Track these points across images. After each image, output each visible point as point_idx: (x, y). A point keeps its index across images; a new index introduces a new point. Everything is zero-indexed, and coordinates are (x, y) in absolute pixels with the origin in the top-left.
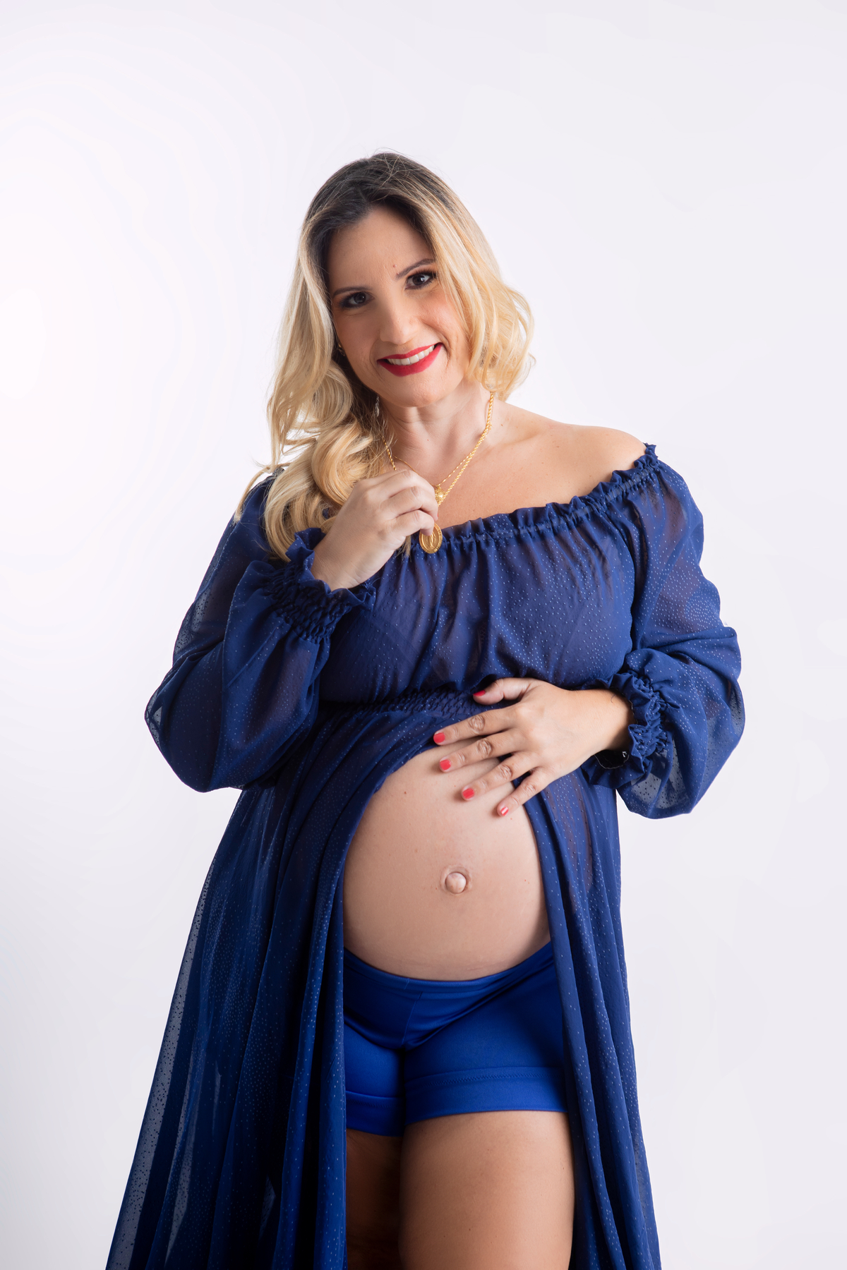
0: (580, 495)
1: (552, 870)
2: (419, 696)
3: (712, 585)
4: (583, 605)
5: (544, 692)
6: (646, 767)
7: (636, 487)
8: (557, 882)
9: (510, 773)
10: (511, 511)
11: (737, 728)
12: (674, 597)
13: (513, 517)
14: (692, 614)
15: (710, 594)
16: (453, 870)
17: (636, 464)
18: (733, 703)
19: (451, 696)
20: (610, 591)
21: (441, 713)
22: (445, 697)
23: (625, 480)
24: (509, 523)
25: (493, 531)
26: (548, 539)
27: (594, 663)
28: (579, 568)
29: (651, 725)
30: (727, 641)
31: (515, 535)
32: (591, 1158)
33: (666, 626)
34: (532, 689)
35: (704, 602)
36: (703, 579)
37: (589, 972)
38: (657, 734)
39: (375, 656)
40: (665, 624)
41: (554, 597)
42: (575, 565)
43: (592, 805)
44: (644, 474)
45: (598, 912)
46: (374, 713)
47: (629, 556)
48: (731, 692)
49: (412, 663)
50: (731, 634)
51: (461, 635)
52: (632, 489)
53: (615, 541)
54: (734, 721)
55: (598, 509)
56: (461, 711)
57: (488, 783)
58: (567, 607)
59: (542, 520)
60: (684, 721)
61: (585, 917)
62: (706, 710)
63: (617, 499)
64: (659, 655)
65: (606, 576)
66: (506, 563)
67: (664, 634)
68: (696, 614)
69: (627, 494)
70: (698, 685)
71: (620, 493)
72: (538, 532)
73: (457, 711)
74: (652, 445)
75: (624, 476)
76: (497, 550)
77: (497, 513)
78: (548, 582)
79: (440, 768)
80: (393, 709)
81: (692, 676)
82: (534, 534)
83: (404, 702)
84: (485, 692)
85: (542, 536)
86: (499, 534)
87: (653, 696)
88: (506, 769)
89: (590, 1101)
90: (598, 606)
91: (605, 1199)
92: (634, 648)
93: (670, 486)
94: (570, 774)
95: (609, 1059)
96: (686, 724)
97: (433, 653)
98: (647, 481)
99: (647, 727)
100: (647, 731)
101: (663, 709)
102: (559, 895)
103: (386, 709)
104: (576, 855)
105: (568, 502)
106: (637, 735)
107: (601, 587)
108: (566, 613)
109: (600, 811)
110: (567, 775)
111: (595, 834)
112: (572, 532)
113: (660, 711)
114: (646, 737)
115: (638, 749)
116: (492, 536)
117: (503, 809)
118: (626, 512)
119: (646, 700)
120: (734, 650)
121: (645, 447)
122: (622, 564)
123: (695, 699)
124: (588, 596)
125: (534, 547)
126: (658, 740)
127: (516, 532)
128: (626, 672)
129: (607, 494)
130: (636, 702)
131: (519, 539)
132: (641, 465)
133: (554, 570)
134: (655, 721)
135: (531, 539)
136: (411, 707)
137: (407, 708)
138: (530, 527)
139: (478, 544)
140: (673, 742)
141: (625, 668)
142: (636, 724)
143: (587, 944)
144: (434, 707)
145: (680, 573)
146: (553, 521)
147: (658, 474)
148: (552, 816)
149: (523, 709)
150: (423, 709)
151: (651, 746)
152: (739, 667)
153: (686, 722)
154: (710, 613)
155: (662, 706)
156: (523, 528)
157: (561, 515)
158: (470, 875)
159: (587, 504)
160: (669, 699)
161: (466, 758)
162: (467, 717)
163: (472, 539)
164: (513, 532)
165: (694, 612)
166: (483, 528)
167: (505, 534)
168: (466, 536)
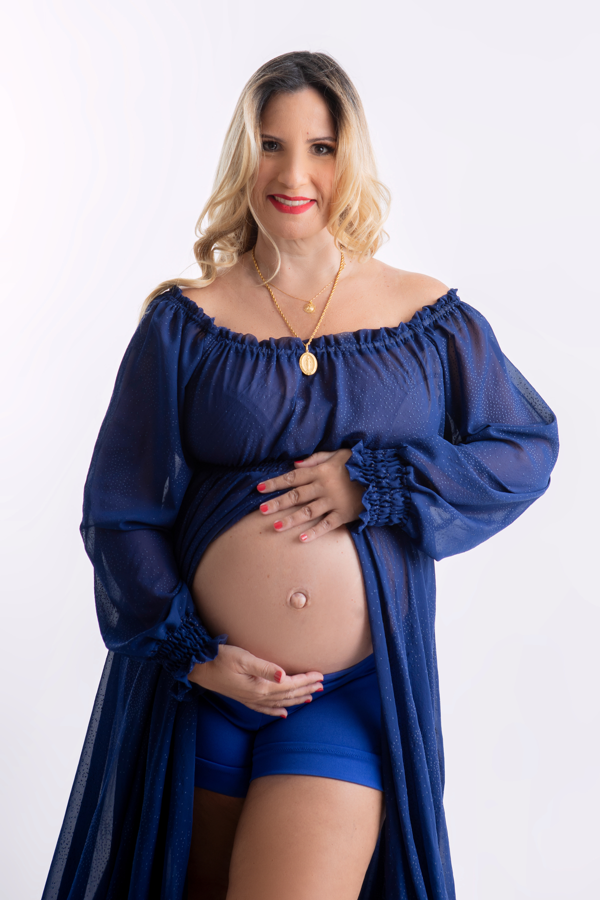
0: (404, 322)
1: (374, 593)
7: (443, 317)
8: (378, 601)
9: (311, 514)
10: (355, 330)
13: (357, 335)
16: (297, 591)
17: (439, 300)
20: (429, 393)
23: (433, 312)
24: (353, 340)
25: (340, 345)
26: (382, 353)
28: (407, 375)
31: (357, 349)
32: (402, 815)
37: (402, 672)
39: (246, 431)
44: (447, 308)
45: (412, 627)
51: (312, 422)
52: (440, 318)
55: (418, 332)
59: (378, 338)
61: (399, 630)
63: (430, 325)
66: (351, 369)
69: (437, 321)
71: (432, 322)
72: (375, 347)
74: (454, 289)
75: (431, 309)
76: (344, 359)
77: (344, 331)
82: (372, 349)
83: (263, 466)
85: (378, 351)
86: (345, 348)
89: (401, 771)
91: (412, 847)
95: (416, 739)
98: (451, 313)
102: (379, 611)
104: (393, 582)
105: (397, 326)
116: (339, 348)
121: (447, 290)
125: (372, 357)
127: (358, 347)
129: (422, 321)
131: (360, 352)
132: (444, 302)
135: (369, 353)
136: (268, 469)
138: (368, 343)
139: (329, 354)
143: (400, 651)
146: (386, 340)
147: (460, 309)
156: (363, 344)
157: (391, 337)
158: (310, 595)
159: (410, 329)
163: (324, 350)
164: (356, 346)
166: (333, 343)
167: (349, 347)
168: (320, 348)
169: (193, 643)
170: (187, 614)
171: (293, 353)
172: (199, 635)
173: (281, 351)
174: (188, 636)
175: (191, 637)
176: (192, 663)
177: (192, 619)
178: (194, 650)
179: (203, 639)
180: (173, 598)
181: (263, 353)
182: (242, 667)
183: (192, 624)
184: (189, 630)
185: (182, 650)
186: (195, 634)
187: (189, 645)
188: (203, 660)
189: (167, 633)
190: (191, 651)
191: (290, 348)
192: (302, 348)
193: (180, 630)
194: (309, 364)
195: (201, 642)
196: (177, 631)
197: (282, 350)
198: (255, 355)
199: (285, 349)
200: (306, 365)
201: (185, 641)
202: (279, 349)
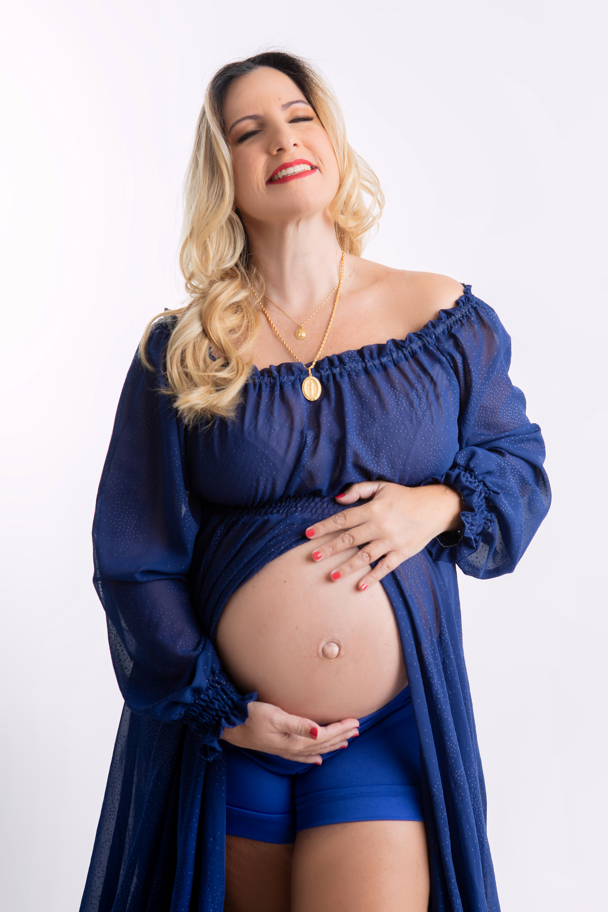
0: (413, 331)
1: (408, 634)
2: (292, 501)
3: (520, 391)
4: (421, 423)
5: (392, 492)
6: (476, 542)
7: (458, 321)
9: (369, 558)
10: (359, 348)
11: (545, 503)
12: (490, 404)
13: (361, 352)
14: (505, 417)
15: (519, 398)
16: (328, 641)
17: (457, 303)
18: (541, 482)
19: (317, 500)
20: (441, 410)
21: (310, 514)
22: (312, 501)
23: (449, 317)
24: (358, 358)
25: (345, 365)
26: (389, 370)
27: (431, 468)
28: (416, 393)
29: (478, 509)
30: (533, 435)
31: (363, 368)
32: (445, 859)
33: (485, 428)
34: (382, 489)
35: (514, 406)
36: (512, 388)
38: (483, 516)
39: (258, 470)
40: (484, 426)
41: (396, 418)
42: (412, 391)
43: (437, 577)
44: (464, 310)
45: (444, 662)
46: (257, 517)
47: (455, 378)
48: (540, 477)
49: (287, 476)
50: (536, 428)
51: (325, 453)
52: (455, 323)
53: (443, 368)
54: (543, 497)
55: (428, 342)
56: (326, 511)
57: (351, 566)
58: (408, 425)
59: (384, 354)
60: (503, 504)
62: (520, 492)
63: (443, 332)
64: (480, 452)
65: (437, 397)
66: (358, 392)
67: (483, 435)
68: (508, 416)
69: (451, 327)
70: (513, 473)
71: (445, 327)
72: (381, 364)
73: (323, 512)
74: (468, 286)
75: (448, 313)
76: (350, 380)
77: (348, 350)
78: (391, 405)
79: (312, 558)
80: (272, 513)
81: (507, 466)
82: (378, 366)
83: (280, 506)
84: (344, 495)
85: (384, 367)
86: (351, 367)
87: (478, 486)
88: (365, 555)
89: (444, 814)
90: (432, 423)
92: (461, 449)
93: (485, 318)
94: (418, 555)
96: (505, 506)
97: (303, 466)
98: (467, 316)
99: (475, 513)
100: (475, 515)
101: (487, 496)
103: (266, 513)
105: (404, 339)
106: (468, 519)
107: (434, 407)
108: (407, 432)
109: (443, 581)
110: (415, 556)
111: (440, 599)
112: (409, 363)
113: (485, 497)
114: (474, 520)
115: (469, 530)
116: (344, 369)
117: (363, 585)
118: (451, 342)
119: (473, 492)
120: (539, 441)
121: (463, 288)
122: (450, 385)
123: (512, 485)
124: (424, 415)
125: (378, 376)
126: (484, 521)
127: (364, 365)
128: (455, 468)
129: (435, 329)
130: (466, 492)
131: (366, 371)
132: (461, 304)
133: (396, 397)
134: (481, 506)
135: (375, 370)
136: (286, 510)
137: (283, 512)
138: (374, 360)
139: (334, 376)
140: (496, 520)
141: (455, 465)
142: (465, 511)
144: (304, 509)
145: (494, 385)
146: (393, 354)
147: (475, 309)
148: (405, 591)
149: (375, 506)
150: (295, 512)
151: (479, 526)
152: (543, 454)
153: (505, 505)
154: (519, 414)
155: (486, 493)
156: (369, 361)
157: (400, 349)
158: (342, 644)
159: (420, 339)
160: (491, 487)
161: (333, 549)
162: (332, 515)
163: (329, 372)
164: (362, 365)
165: (506, 415)
166: (337, 363)
167: (355, 367)
168: (324, 370)
169: (222, 704)
170: (213, 672)
171: (296, 379)
172: (227, 694)
173: (283, 378)
174: (215, 697)
175: (219, 697)
176: (222, 728)
177: (218, 677)
178: (223, 712)
179: (232, 699)
180: (197, 657)
181: (266, 383)
182: (275, 727)
183: (219, 683)
184: (216, 689)
185: (211, 712)
186: (222, 694)
187: (217, 707)
188: (233, 724)
189: (193, 696)
190: (220, 713)
191: (293, 374)
192: (306, 373)
193: (207, 691)
194: (312, 389)
195: (230, 702)
196: (204, 692)
197: (284, 376)
198: (258, 386)
199: (287, 376)
200: (309, 390)
201: (213, 703)
202: (281, 376)
